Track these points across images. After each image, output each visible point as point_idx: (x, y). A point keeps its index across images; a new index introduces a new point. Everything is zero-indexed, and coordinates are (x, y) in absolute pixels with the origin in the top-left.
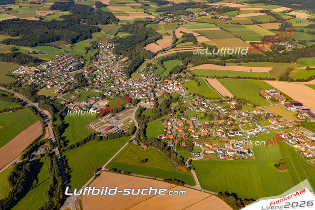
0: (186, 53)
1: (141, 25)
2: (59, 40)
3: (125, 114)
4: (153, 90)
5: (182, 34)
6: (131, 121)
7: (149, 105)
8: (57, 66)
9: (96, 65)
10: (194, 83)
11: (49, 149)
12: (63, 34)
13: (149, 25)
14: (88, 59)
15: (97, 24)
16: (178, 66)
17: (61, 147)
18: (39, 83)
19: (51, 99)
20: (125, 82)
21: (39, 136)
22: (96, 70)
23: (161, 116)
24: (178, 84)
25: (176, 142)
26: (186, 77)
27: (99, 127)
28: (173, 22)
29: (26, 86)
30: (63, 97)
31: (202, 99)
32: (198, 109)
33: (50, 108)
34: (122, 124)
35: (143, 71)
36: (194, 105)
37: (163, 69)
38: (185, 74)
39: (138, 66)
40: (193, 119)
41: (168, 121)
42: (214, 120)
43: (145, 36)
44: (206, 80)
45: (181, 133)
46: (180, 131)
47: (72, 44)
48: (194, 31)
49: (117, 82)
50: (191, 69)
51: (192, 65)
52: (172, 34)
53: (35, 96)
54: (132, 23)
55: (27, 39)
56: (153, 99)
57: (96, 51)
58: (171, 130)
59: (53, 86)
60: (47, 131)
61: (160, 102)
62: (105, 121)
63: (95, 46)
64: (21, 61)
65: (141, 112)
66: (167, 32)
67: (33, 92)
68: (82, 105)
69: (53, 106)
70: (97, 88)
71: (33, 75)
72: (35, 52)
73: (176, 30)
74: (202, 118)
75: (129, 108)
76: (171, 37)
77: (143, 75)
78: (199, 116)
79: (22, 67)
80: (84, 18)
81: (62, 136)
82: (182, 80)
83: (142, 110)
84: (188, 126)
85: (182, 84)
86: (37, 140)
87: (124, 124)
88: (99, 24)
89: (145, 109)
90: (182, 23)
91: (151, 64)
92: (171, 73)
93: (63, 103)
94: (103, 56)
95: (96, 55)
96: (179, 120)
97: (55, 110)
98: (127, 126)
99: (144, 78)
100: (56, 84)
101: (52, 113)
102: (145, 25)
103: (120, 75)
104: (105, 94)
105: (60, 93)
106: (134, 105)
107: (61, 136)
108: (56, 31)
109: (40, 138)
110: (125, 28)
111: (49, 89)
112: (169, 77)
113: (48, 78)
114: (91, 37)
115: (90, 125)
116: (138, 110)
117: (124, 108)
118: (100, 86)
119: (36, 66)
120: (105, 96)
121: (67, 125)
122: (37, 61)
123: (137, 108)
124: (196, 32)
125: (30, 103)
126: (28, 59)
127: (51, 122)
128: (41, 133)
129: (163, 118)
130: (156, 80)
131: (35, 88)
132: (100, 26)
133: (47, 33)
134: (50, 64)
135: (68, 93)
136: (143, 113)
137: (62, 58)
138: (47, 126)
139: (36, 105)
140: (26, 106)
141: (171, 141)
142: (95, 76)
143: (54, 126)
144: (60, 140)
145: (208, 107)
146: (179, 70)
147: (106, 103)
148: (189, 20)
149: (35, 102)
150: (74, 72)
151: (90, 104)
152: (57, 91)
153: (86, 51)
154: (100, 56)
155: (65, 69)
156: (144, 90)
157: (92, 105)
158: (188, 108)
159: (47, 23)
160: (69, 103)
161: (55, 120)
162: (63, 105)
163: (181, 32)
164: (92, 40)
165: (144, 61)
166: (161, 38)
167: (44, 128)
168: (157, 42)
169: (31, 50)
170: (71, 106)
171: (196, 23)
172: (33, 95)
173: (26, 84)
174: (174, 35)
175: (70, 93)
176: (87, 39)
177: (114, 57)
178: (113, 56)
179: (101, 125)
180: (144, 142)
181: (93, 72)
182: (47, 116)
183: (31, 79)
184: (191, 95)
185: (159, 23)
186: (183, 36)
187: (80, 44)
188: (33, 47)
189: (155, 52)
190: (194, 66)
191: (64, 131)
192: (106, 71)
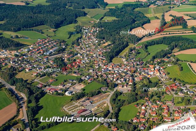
0: (173, 37)
1: (129, 8)
2: (43, 24)
3: (101, 98)
4: (133, 75)
5: (171, 18)
6: (106, 105)
7: (126, 89)
8: (38, 50)
9: (77, 50)
10: (177, 68)
11: (21, 129)
12: (47, 19)
13: (139, 8)
14: (70, 43)
15: (83, 8)
16: (162, 50)
17: (32, 127)
18: (19, 66)
19: (28, 82)
20: (105, 67)
21: (12, 116)
22: (77, 54)
23: (137, 100)
24: (160, 70)
25: (147, 125)
26: (168, 62)
27: (72, 110)
28: (164, 5)
29: (5, 69)
30: (40, 80)
31: (182, 85)
32: (176, 94)
33: (26, 90)
34: (96, 108)
35: (125, 56)
36: (173, 90)
37: (146, 54)
38: (168, 59)
39: (120, 51)
40: (169, 104)
41: (143, 105)
42: (191, 105)
43: (132, 20)
44: (190, 65)
45: (154, 116)
46: (154, 115)
47: (55, 28)
48: (185, 15)
49: (97, 66)
50: (176, 54)
51: (178, 50)
52: (161, 18)
53: (13, 79)
54: (120, 6)
55: (10, 24)
56: (131, 83)
57: (79, 35)
58: (144, 114)
59: (31, 70)
60: (21, 112)
61: (138, 86)
62: (79, 105)
63: (78, 31)
64: (3, 45)
65: (117, 96)
66: (156, 15)
67: (12, 75)
68: (58, 88)
69: (29, 88)
70: (75, 73)
71: (13, 59)
72: (17, 37)
73: (166, 14)
74: (178, 103)
75: (105, 93)
76: (159, 21)
77: (124, 60)
78: (176, 101)
79: (4, 51)
80: (71, 2)
81: (36, 117)
82: (164, 65)
83: (118, 94)
84: (163, 110)
85: (164, 69)
86: (10, 120)
87: (98, 107)
88: (85, 9)
89: (121, 93)
90: (174, 6)
91: (134, 49)
92: (154, 58)
93: (40, 86)
94: (85, 41)
95: (78, 40)
96: (154, 105)
97: (31, 93)
98: (101, 109)
99: (125, 63)
100: (35, 68)
101: (28, 96)
102: (134, 9)
103: (101, 60)
104: (83, 78)
105: (37, 76)
106: (111, 89)
107: (33, 117)
108: (40, 15)
109: (13, 118)
110: (112, 12)
111: (28, 72)
112: (152, 62)
113: (28, 61)
114: (76, 22)
115: (64, 108)
116: (114, 94)
117: (99, 92)
118: (78, 70)
119: (17, 50)
120: (82, 80)
121: (41, 107)
122: (19, 46)
123: (113, 92)
124: (187, 15)
125: (8, 86)
126: (9, 43)
127: (26, 104)
128: (15, 114)
129: (138, 102)
130: (138, 65)
131: (14, 72)
132: (86, 10)
133: (31, 17)
134: (31, 49)
135: (46, 76)
136: (119, 98)
137: (44, 42)
138: (22, 107)
139: (13, 88)
140: (3, 88)
141: (142, 124)
142: (75, 60)
143: (28, 107)
144: (32, 120)
145: (187, 92)
146: (162, 54)
147: (83, 87)
148: (182, 3)
149: (12, 85)
150: (55, 56)
151: (66, 88)
152: (35, 74)
153: (68, 36)
154: (82, 40)
155: (45, 54)
156: (124, 74)
157: (68, 88)
158: (166, 93)
159: (32, 8)
160: (45, 86)
161: (30, 102)
162: (39, 88)
163: (171, 15)
164: (76, 25)
165: (127, 45)
166: (149, 21)
167: (19, 109)
168: (144, 26)
169: (13, 34)
170: (47, 89)
171: (189, 6)
172: (11, 78)
173: (6, 67)
174: (163, 19)
175: (48, 77)
176: (72, 23)
177: (97, 42)
178: (95, 41)
179: (75, 108)
180: (115, 125)
181: (73, 56)
182: (22, 98)
183: (11, 62)
184: (171, 80)
185: (150, 7)
186: (173, 20)
187: (64, 29)
188: (16, 31)
189: (141, 36)
190: (179, 51)
191: (37, 113)
192: (87, 55)
